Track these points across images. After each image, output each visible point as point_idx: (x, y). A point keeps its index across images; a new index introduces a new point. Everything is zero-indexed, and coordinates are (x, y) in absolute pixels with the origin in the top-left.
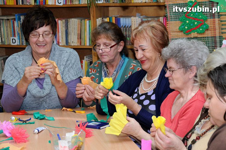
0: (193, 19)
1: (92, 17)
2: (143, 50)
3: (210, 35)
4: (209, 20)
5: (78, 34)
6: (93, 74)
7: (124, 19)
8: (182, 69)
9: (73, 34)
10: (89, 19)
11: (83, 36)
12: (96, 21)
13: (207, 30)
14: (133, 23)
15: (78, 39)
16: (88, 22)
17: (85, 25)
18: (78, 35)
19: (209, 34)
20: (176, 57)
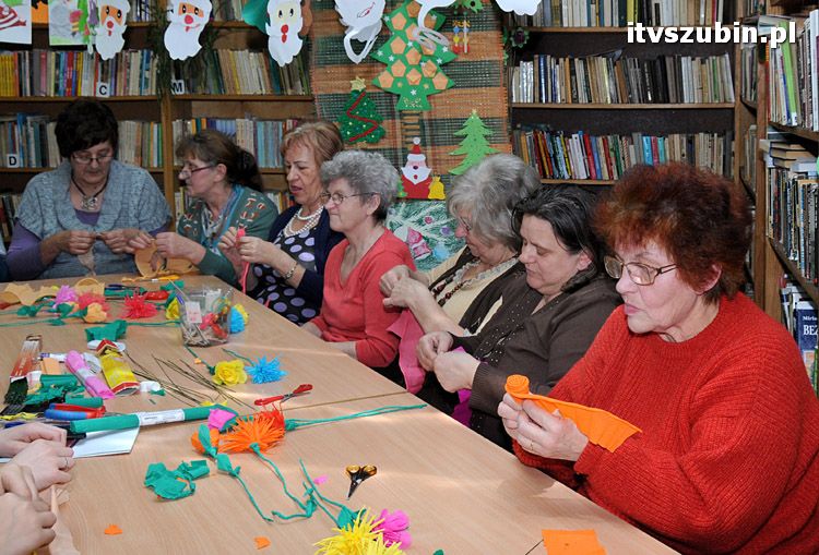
0: (361, 119)
1: (163, 119)
2: (301, 168)
3: (387, 146)
4: (385, 122)
5: (137, 147)
6: (189, 223)
7: (224, 122)
8: (358, 198)
9: (126, 147)
10: (159, 121)
11: (145, 151)
12: (172, 126)
13: (383, 137)
14: (239, 128)
15: (136, 155)
16: (156, 126)
17: (150, 131)
18: (136, 151)
19: (385, 144)
20: (351, 175)
